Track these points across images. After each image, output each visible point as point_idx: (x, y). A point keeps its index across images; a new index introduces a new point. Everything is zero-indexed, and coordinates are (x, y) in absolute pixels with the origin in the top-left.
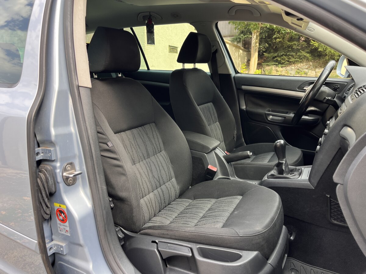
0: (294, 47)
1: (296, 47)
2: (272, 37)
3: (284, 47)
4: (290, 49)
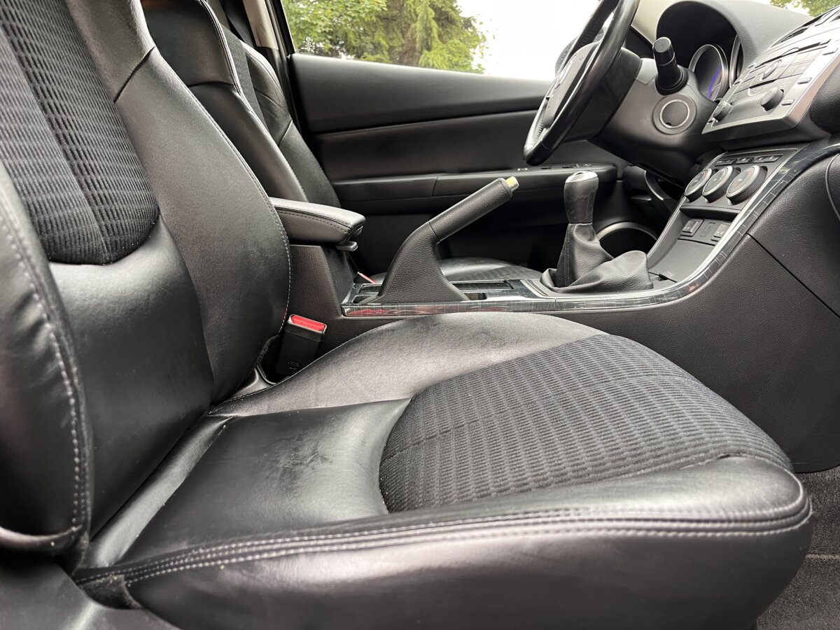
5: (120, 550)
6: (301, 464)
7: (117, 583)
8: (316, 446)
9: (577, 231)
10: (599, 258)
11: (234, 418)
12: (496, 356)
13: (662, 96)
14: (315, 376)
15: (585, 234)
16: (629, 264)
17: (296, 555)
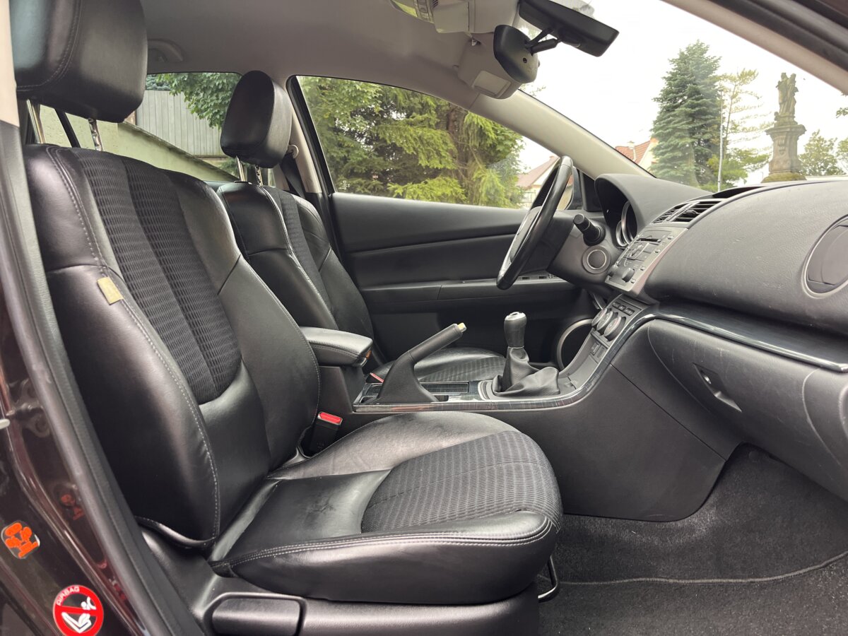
5: (224, 553)
6: (318, 511)
7: (226, 566)
8: (328, 500)
9: (512, 352)
10: (526, 371)
11: (283, 480)
12: (446, 443)
13: (588, 247)
14: (333, 454)
15: (518, 354)
16: (545, 377)
17: (306, 551)
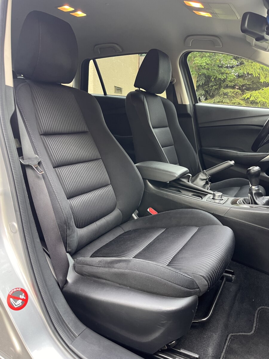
0: (229, 94)
1: (232, 94)
2: (209, 84)
3: (220, 94)
4: (226, 96)
